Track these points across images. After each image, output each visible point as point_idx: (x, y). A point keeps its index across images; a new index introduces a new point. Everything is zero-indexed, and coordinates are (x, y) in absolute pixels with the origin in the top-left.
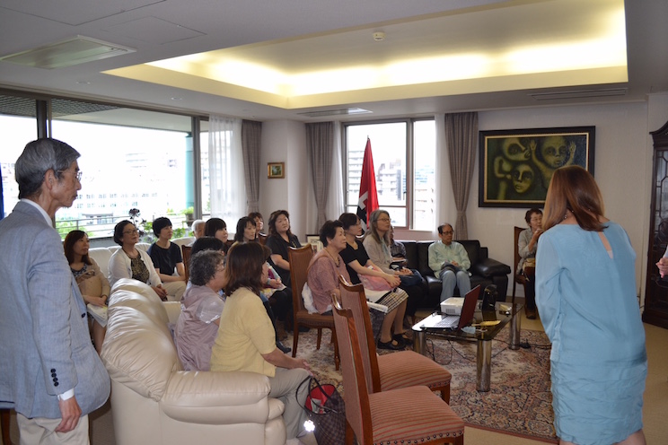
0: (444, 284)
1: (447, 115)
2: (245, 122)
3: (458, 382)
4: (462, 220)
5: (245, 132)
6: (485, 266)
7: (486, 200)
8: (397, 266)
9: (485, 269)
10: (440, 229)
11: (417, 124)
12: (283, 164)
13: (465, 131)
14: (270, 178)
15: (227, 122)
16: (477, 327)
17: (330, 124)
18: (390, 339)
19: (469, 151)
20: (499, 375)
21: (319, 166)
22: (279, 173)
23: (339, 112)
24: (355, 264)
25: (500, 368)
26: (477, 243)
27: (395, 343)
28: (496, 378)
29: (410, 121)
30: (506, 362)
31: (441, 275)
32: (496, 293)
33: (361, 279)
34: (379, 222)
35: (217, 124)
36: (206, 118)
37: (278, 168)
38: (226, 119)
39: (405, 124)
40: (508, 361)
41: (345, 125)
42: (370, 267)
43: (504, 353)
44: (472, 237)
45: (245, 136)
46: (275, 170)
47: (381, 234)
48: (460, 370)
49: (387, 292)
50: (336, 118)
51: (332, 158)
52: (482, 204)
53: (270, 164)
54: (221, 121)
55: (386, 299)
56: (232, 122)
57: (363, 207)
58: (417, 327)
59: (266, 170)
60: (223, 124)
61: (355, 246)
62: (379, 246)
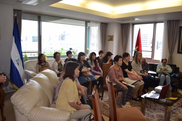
0: (160, 79)
1: (168, 21)
2: (102, 23)
3: (157, 118)
4: (171, 58)
5: (101, 26)
6: (177, 74)
7: (180, 51)
8: (143, 72)
9: (177, 75)
10: (162, 60)
11: (158, 24)
12: (113, 36)
13: (174, 26)
14: (109, 40)
15: (96, 23)
16: (167, 100)
17: (128, 24)
18: (136, 97)
19: (175, 33)
20: (174, 118)
21: (124, 37)
22: (111, 39)
23: (132, 20)
24: (127, 70)
25: (175, 115)
26: (175, 66)
27: (138, 99)
28: (173, 119)
29: (155, 23)
30: (179, 113)
31: (160, 76)
32: (178, 86)
33: (128, 75)
34: (138, 56)
35: (93, 24)
36: (89, 22)
37: (111, 37)
38: (96, 22)
39: (153, 24)
40: (180, 112)
41: (133, 24)
42: (132, 72)
43: (179, 108)
44: (174, 64)
45: (101, 28)
46: (110, 38)
47: (138, 61)
48: (159, 114)
49: (136, 81)
50: (131, 22)
51: (128, 35)
52: (179, 52)
53: (109, 36)
54: (94, 23)
55: (136, 84)
56: (97, 23)
57: (136, 51)
58: (143, 96)
59: (108, 38)
60: (94, 24)
61: (127, 64)
62: (137, 65)
